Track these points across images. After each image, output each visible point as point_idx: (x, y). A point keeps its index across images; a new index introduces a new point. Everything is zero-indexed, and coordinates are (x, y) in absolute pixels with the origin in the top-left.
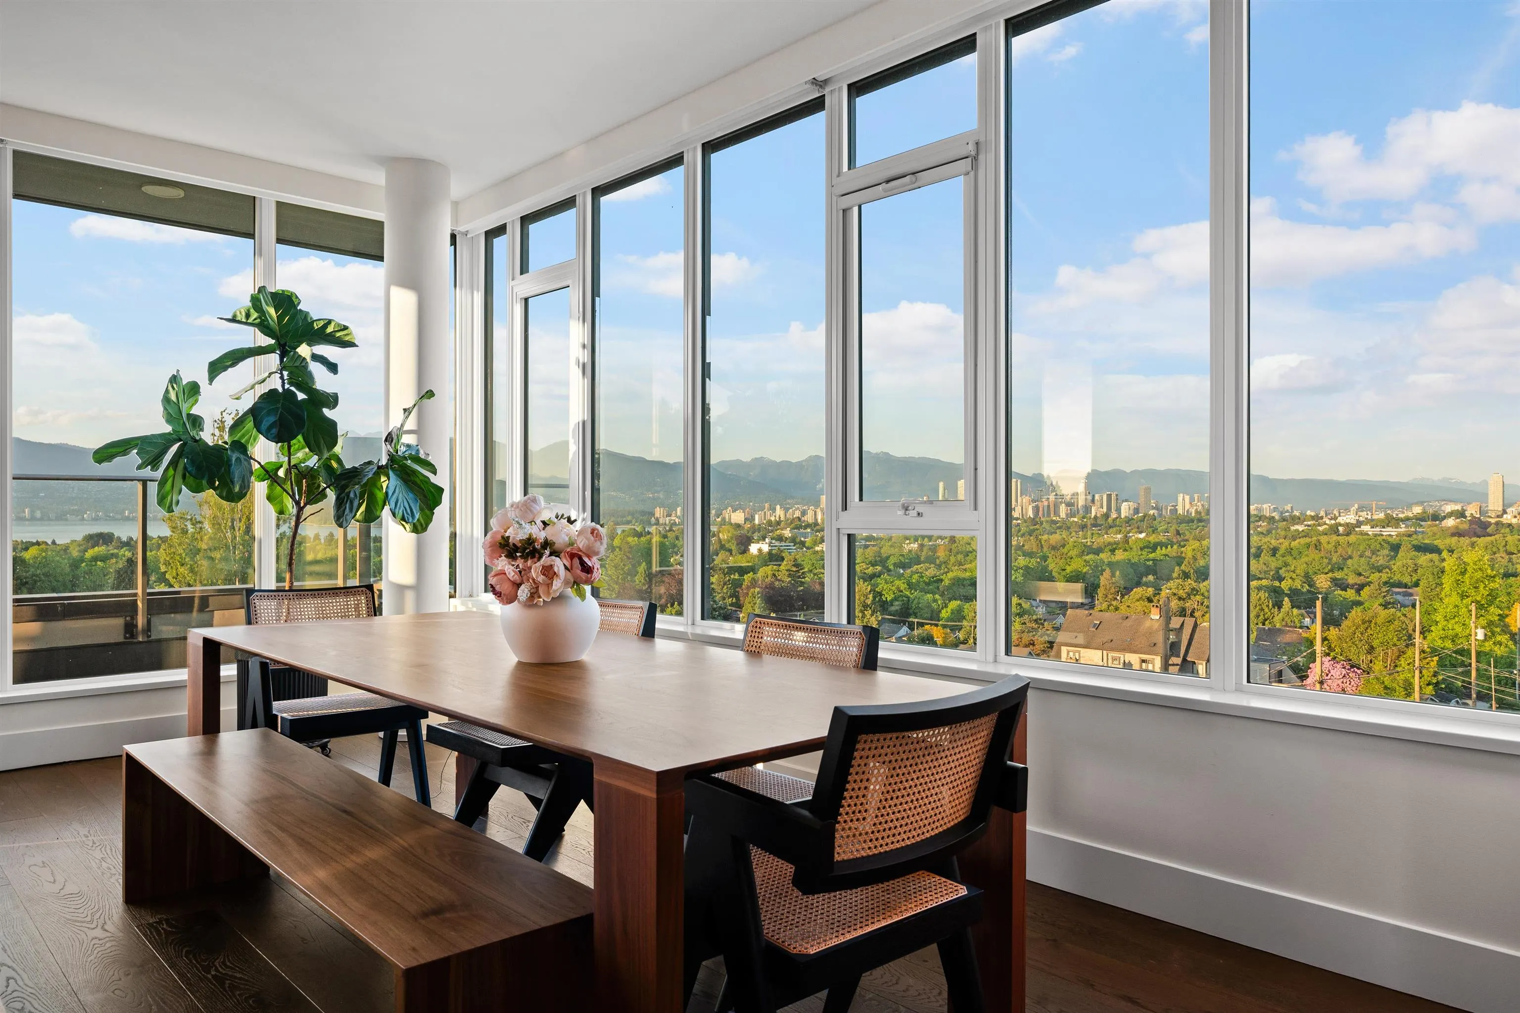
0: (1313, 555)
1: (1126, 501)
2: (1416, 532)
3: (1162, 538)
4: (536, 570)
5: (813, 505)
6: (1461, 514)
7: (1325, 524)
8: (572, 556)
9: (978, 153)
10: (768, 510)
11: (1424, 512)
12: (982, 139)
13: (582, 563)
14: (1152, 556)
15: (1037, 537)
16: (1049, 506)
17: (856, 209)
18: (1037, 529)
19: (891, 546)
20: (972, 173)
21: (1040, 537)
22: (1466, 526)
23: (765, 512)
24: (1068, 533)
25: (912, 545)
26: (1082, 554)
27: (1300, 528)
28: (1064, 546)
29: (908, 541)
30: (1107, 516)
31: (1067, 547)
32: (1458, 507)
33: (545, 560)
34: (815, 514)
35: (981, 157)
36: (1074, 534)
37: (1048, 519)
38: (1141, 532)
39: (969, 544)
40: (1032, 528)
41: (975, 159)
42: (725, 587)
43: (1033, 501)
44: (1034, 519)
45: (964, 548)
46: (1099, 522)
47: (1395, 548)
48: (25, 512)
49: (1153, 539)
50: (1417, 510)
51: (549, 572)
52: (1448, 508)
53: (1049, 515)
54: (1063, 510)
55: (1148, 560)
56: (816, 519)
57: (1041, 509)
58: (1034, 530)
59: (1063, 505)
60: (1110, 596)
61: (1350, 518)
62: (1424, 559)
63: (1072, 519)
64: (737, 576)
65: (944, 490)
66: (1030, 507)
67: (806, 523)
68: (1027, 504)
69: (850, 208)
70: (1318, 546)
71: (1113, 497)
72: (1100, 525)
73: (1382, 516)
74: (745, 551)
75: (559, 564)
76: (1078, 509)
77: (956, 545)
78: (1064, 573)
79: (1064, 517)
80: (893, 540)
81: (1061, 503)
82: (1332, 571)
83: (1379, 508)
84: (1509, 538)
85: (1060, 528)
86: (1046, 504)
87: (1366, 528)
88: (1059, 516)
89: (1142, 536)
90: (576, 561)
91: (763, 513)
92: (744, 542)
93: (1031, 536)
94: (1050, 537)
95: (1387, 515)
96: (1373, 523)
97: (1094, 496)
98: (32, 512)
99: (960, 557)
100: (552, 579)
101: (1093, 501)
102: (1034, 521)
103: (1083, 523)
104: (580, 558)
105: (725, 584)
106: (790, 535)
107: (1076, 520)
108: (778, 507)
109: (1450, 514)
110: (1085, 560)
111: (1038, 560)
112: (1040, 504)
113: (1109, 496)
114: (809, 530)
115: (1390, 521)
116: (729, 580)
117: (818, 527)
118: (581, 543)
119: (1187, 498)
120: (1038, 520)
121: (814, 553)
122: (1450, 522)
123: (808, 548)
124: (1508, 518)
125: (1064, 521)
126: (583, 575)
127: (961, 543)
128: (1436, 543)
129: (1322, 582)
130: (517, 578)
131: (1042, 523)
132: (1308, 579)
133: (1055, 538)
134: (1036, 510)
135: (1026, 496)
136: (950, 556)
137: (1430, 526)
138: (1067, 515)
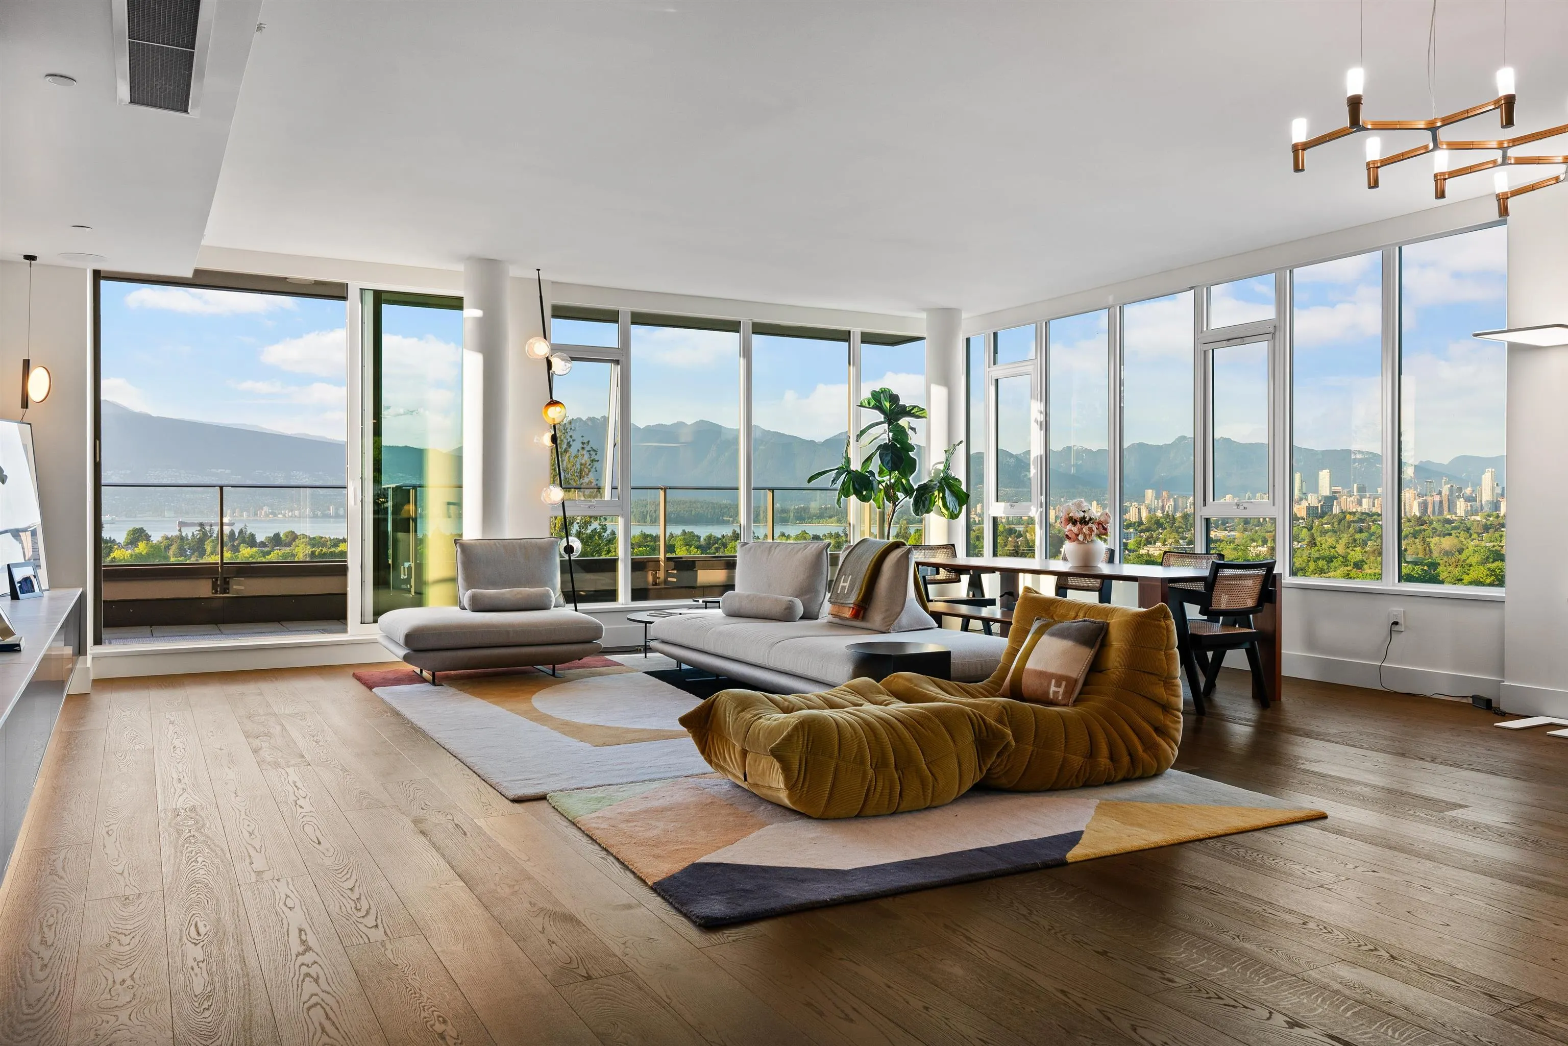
4: (1085, 529)
5: (1136, 501)
8: (1099, 524)
9: (1275, 332)
12: (1277, 325)
13: (1103, 526)
15: (1424, 540)
16: (1441, 502)
17: (1211, 351)
18: (1424, 530)
19: (1235, 549)
20: (1272, 341)
21: (1428, 540)
24: (1468, 535)
25: (1260, 548)
26: (1485, 561)
28: (1460, 551)
29: (1255, 544)
31: (1466, 551)
33: (1090, 525)
34: (1139, 512)
35: (1277, 334)
36: (1474, 536)
37: (1439, 517)
39: (1334, 548)
40: (1417, 528)
41: (1274, 334)
43: (1420, 495)
44: (1420, 517)
45: (1327, 553)
48: (330, 510)
51: (1091, 530)
53: (1441, 512)
54: (1461, 508)
56: (1140, 518)
57: (1430, 506)
58: (1420, 531)
59: (1461, 500)
63: (1473, 518)
65: (1302, 482)
67: (1128, 522)
68: (1412, 499)
69: (1208, 350)
75: (1094, 527)
76: (1482, 505)
77: (1316, 548)
79: (1463, 514)
80: (1236, 542)
81: (1458, 497)
85: (1456, 528)
86: (1437, 498)
88: (1456, 514)
90: (1100, 526)
93: (1416, 538)
94: (1443, 539)
98: (337, 509)
99: (1321, 563)
100: (1091, 532)
102: (1420, 521)
103: (1489, 523)
104: (1102, 524)
107: (1478, 518)
110: (1489, 569)
111: (1426, 568)
112: (1429, 499)
114: (1131, 530)
117: (1143, 527)
118: (1102, 519)
120: (1425, 518)
121: (1139, 557)
123: (1130, 551)
125: (1462, 521)
126: (1104, 531)
127: (1323, 546)
130: (1077, 532)
131: (1431, 523)
133: (1447, 543)
134: (1424, 506)
135: (1410, 488)
136: (1309, 561)
138: (1466, 512)
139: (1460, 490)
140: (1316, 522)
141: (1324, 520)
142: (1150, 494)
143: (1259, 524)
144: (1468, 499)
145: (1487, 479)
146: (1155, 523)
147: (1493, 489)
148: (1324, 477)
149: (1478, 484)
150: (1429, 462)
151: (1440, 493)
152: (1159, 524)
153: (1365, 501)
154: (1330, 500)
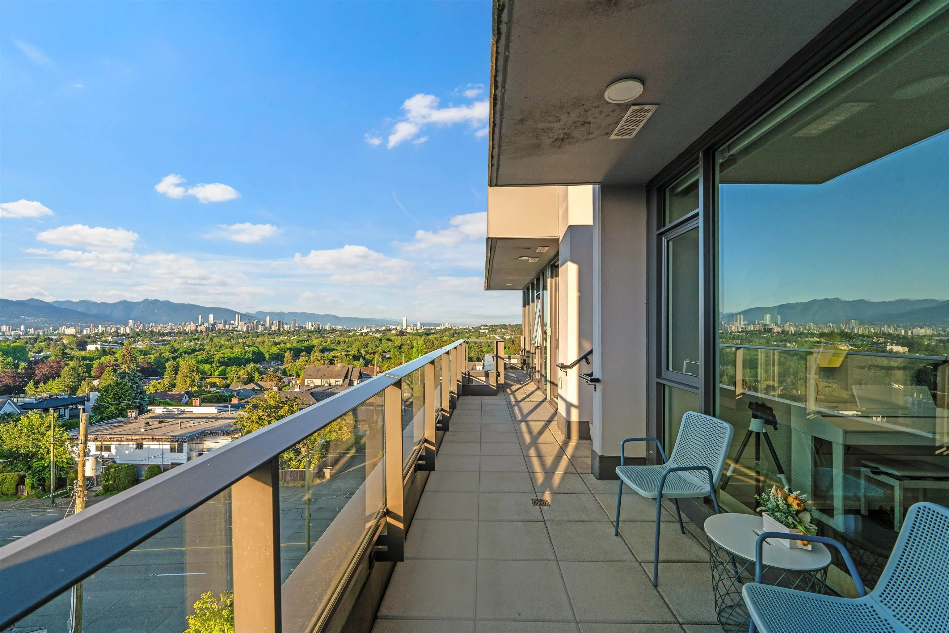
0: (357, 344)
1: (287, 324)
2: (385, 335)
3: (303, 338)
5: (123, 325)
6: (396, 329)
7: (358, 332)
10: (93, 327)
11: (386, 329)
14: (303, 345)
16: (254, 326)
19: (178, 344)
22: (398, 333)
23: (91, 329)
25: (189, 343)
27: (351, 334)
28: (264, 342)
29: (186, 342)
30: (279, 330)
31: (266, 342)
32: (395, 327)
34: (126, 329)
38: (294, 336)
40: (247, 335)
42: (80, 368)
43: (246, 324)
45: (218, 344)
46: (276, 332)
47: (381, 340)
49: (300, 338)
50: (384, 328)
52: (393, 327)
53: (254, 329)
54: (260, 328)
55: (302, 347)
56: (126, 332)
57: (250, 327)
59: (260, 325)
60: (289, 361)
61: (365, 331)
62: (390, 343)
63: (265, 331)
64: (88, 362)
65: (202, 319)
66: (245, 326)
67: (121, 334)
70: (358, 340)
71: (281, 323)
72: (277, 334)
73: (374, 330)
74: (84, 349)
76: (266, 327)
78: (269, 353)
82: (364, 348)
83: (374, 327)
84: (410, 336)
86: (252, 325)
87: (371, 334)
89: (295, 337)
91: (89, 329)
92: (82, 345)
93: (248, 338)
95: (376, 330)
96: (373, 332)
97: (273, 322)
99: (217, 348)
101: (272, 324)
103: (270, 333)
105: (79, 367)
106: (112, 340)
107: (267, 331)
108: (100, 326)
109: (394, 329)
110: (277, 348)
112: (250, 325)
113: (279, 322)
114: (123, 337)
115: (377, 331)
116: (83, 364)
117: (129, 336)
119: (310, 323)
120: (249, 332)
122: (394, 332)
124: (408, 330)
125: (262, 332)
128: (391, 338)
129: (363, 352)
132: (359, 351)
134: (248, 327)
135: (243, 322)
136: (212, 347)
137: (389, 333)
138: (262, 329)
139: (259, 322)
140: (210, 333)
141: (213, 332)
142: (131, 322)
143: (186, 334)
144: (262, 325)
145: (268, 319)
146: (136, 334)
147: (270, 322)
148: (211, 317)
149: (265, 321)
150: (248, 313)
151: (253, 323)
152: (138, 335)
153: (226, 326)
154: (214, 325)
